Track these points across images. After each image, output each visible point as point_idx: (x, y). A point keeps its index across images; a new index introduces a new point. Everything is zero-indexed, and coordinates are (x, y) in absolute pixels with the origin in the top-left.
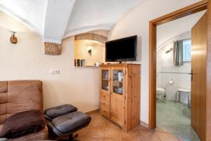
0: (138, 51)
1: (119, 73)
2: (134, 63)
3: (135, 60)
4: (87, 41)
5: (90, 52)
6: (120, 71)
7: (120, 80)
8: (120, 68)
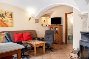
0: (62, 22)
1: (56, 28)
2: (60, 25)
3: (61, 24)
4: (44, 17)
5: (44, 21)
6: (57, 27)
7: (56, 30)
8: (56, 27)
